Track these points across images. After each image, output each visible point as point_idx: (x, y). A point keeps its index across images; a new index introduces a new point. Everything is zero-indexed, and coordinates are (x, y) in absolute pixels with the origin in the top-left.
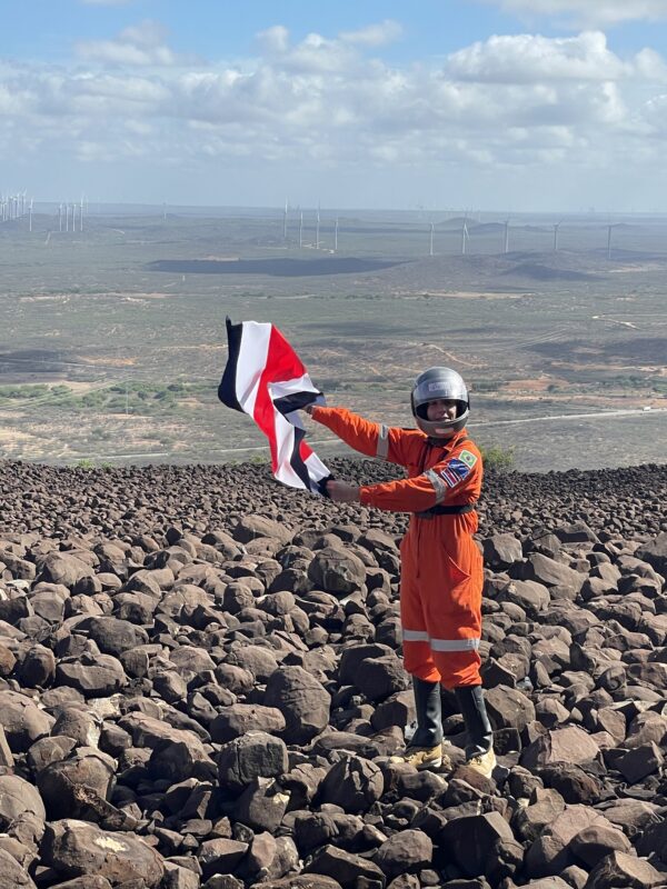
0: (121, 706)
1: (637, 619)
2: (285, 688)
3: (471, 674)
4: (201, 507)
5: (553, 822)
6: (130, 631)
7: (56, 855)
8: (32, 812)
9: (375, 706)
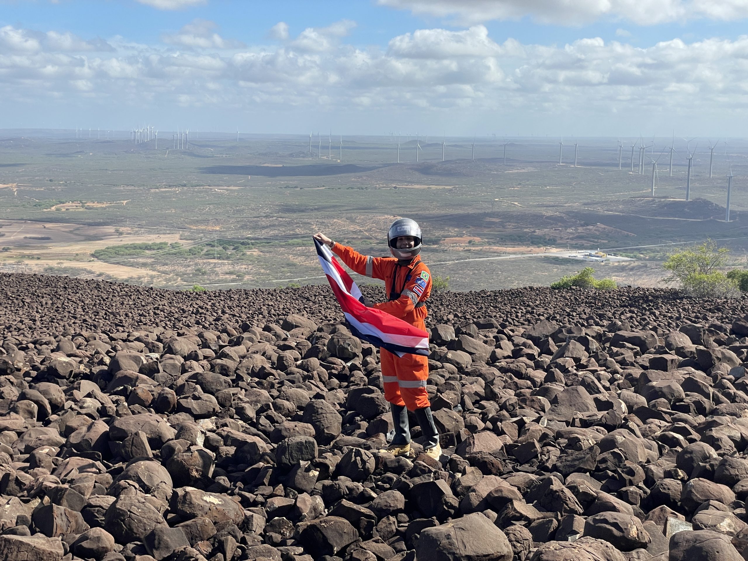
0: (216, 424)
1: (524, 372)
2: (315, 413)
3: (424, 401)
4: (261, 313)
5: (476, 485)
6: (221, 380)
7: (180, 507)
8: (164, 482)
9: (368, 422)
